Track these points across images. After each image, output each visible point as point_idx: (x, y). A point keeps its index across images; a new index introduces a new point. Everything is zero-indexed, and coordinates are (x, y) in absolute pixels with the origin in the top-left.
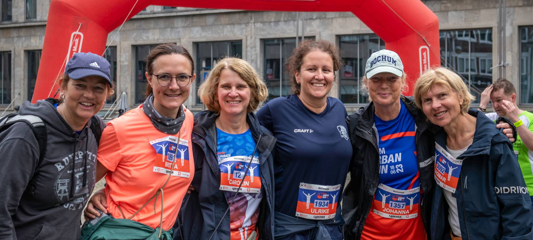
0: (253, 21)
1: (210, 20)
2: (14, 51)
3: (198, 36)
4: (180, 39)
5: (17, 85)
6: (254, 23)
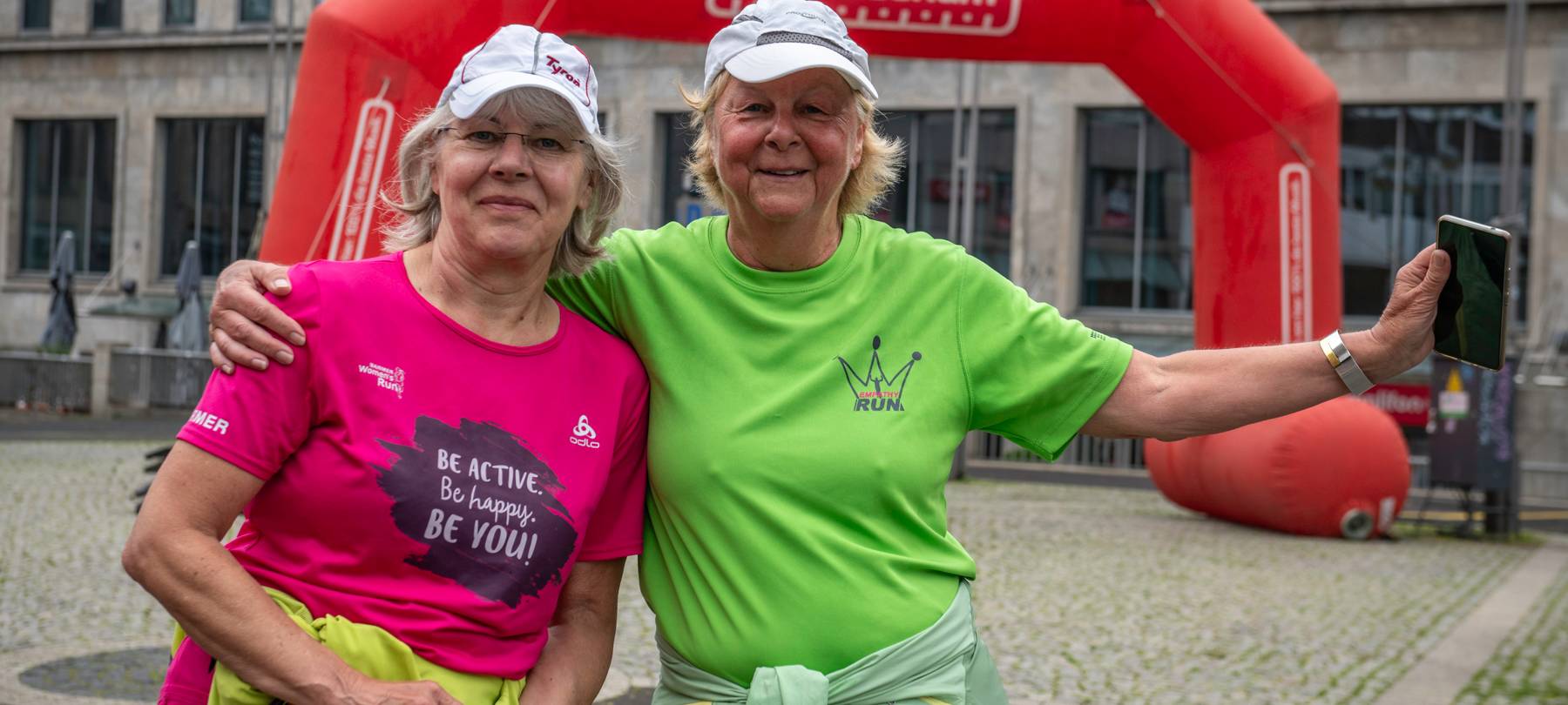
2: (127, 119)
3: (668, 94)
4: (619, 101)
5: (131, 219)
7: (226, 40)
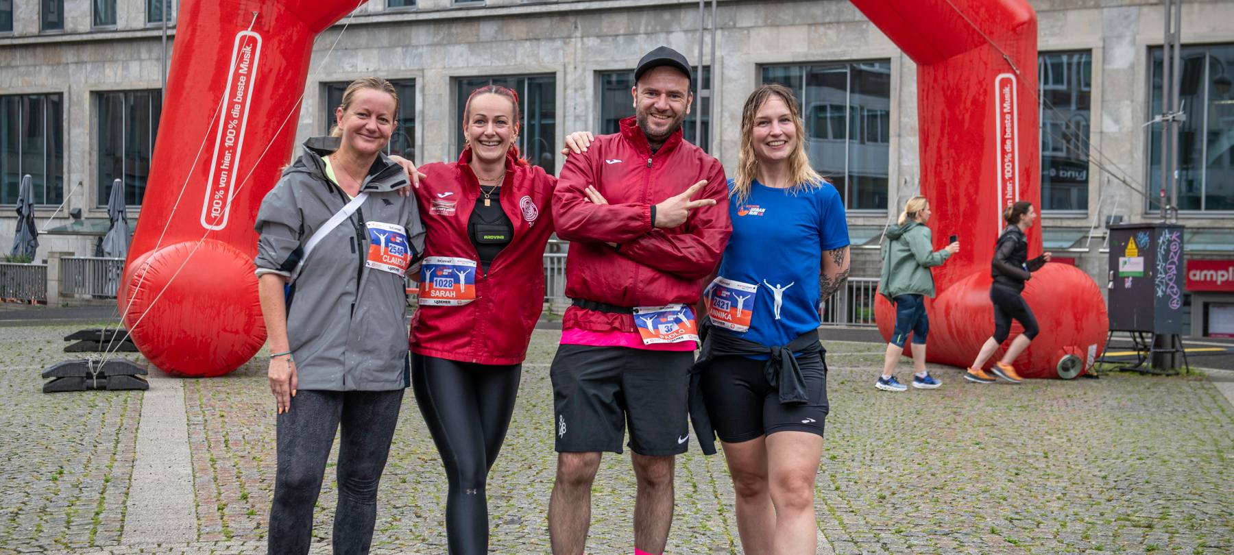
0: (578, 34)
1: (488, 30)
2: (70, 93)
3: (461, 63)
4: (423, 70)
5: (75, 165)
6: (582, 37)
7: (139, 34)
